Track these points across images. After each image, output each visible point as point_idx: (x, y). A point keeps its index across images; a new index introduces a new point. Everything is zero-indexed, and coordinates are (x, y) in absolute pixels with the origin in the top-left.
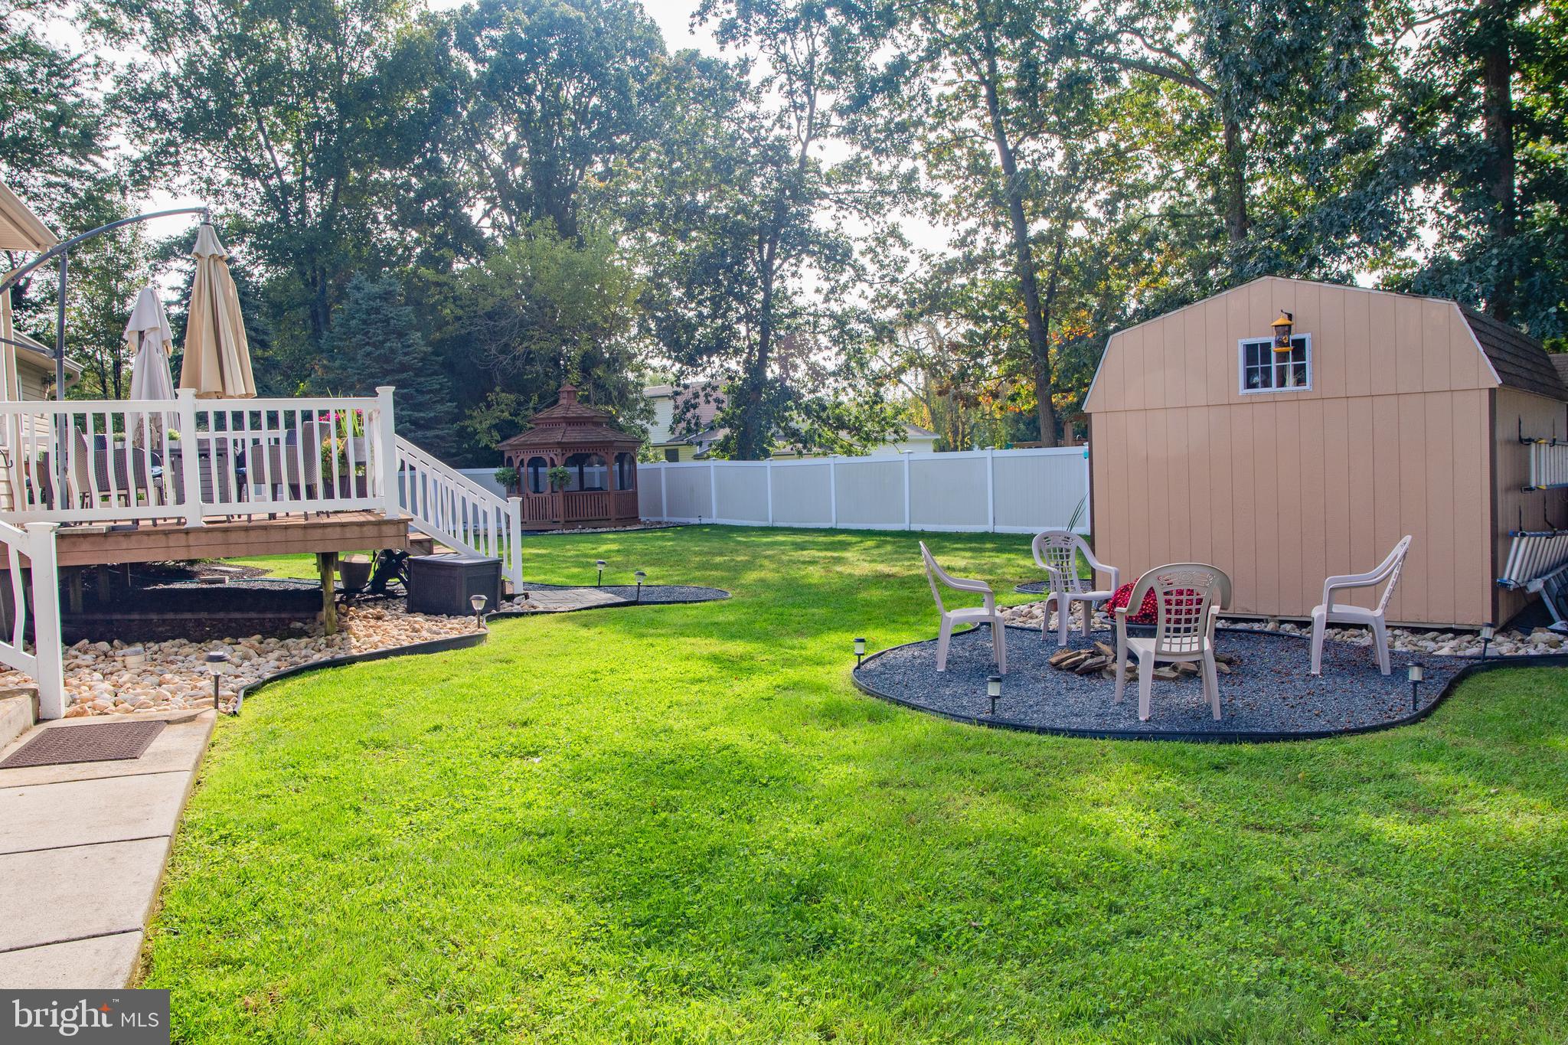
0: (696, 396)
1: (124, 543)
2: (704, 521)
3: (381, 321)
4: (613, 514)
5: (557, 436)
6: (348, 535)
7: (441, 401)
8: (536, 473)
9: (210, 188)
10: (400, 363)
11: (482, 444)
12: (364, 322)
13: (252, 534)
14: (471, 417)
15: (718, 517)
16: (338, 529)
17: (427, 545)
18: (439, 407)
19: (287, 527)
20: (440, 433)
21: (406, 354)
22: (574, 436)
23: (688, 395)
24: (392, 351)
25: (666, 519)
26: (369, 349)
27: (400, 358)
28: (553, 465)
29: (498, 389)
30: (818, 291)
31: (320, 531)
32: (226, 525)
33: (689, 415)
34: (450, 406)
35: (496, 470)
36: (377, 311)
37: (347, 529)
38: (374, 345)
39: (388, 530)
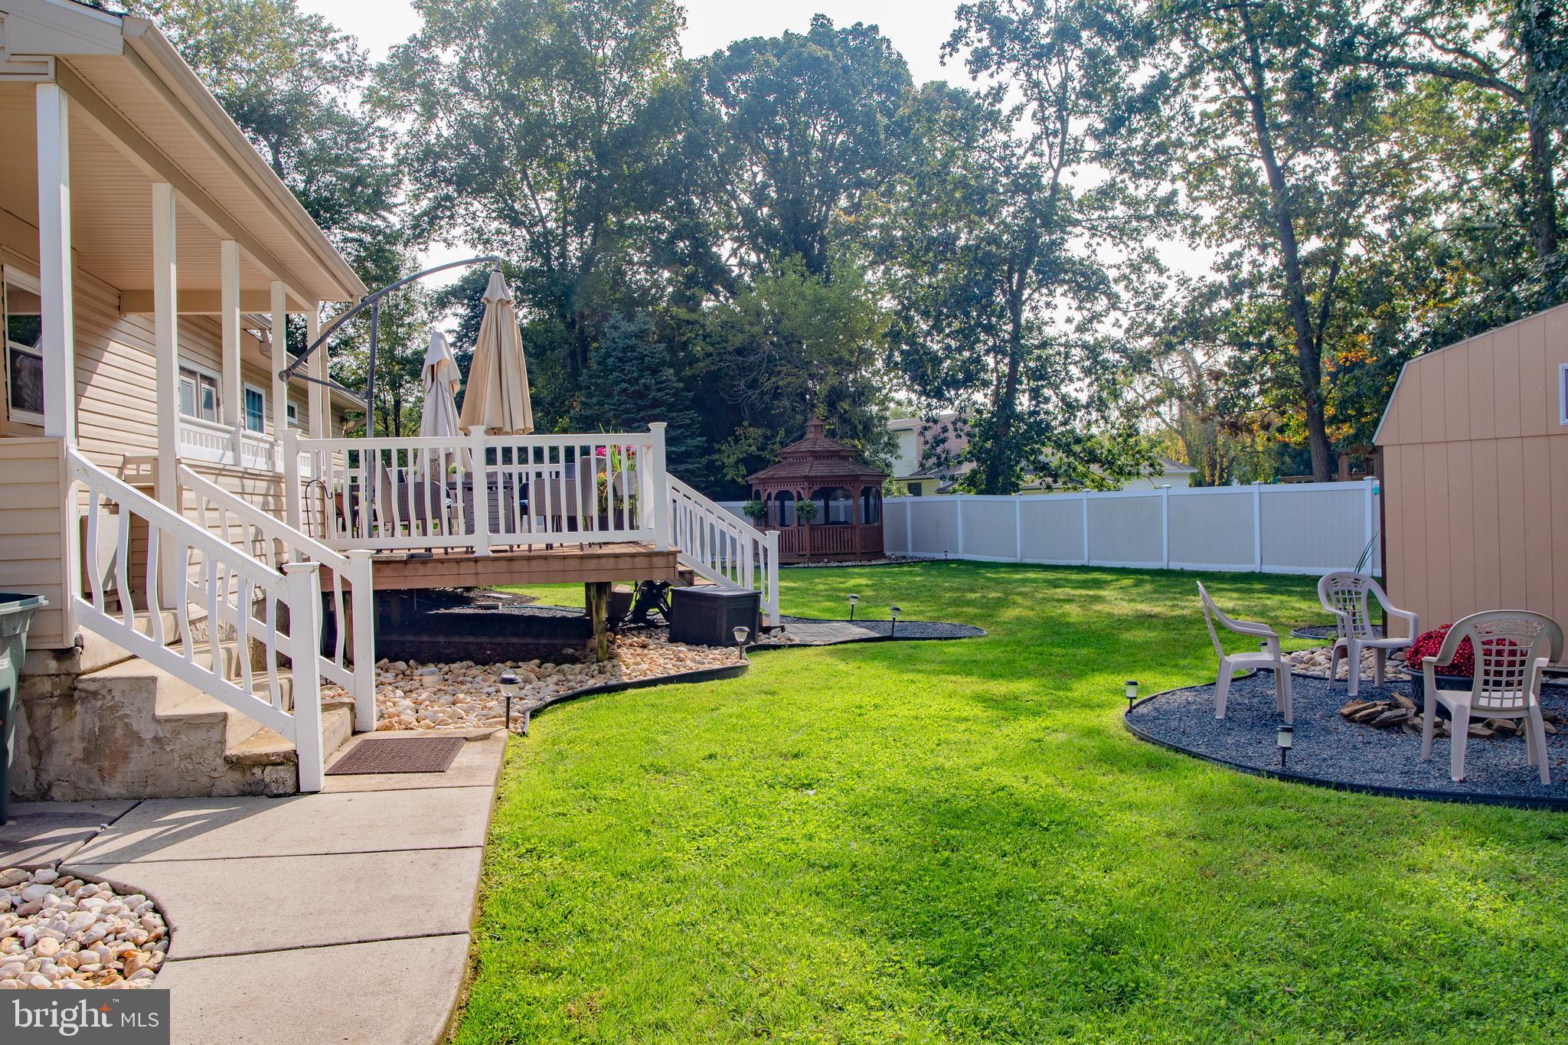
0: (945, 430)
1: (421, 570)
2: (951, 556)
3: (636, 359)
4: (858, 549)
5: (805, 470)
6: (622, 566)
7: (692, 436)
8: (782, 506)
9: (480, 238)
10: (654, 398)
11: (729, 477)
12: (621, 360)
13: (534, 563)
14: (720, 451)
15: (965, 551)
16: (612, 560)
17: (687, 576)
18: (689, 441)
19: (565, 558)
20: (690, 467)
21: (659, 390)
22: (821, 469)
23: (936, 429)
24: (646, 387)
25: (910, 554)
26: (624, 385)
27: (653, 394)
28: (800, 498)
29: (745, 423)
30: (1069, 320)
31: (595, 561)
32: (509, 554)
33: (939, 450)
34: (700, 440)
35: (744, 503)
36: (633, 349)
37: (620, 560)
38: (629, 381)
39: (659, 562)
